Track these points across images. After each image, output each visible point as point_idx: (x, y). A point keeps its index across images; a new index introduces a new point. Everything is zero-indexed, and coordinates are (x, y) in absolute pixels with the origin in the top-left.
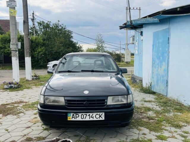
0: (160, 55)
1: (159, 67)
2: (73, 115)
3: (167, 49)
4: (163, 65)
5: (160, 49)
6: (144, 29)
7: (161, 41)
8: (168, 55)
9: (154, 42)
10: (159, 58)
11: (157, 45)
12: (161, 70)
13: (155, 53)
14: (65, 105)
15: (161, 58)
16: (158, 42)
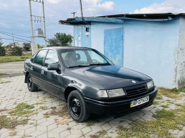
0: (113, 48)
1: (113, 59)
2: (134, 102)
3: (121, 44)
4: (117, 57)
5: (114, 44)
6: (91, 25)
7: (114, 37)
8: (123, 49)
9: (105, 37)
10: (112, 51)
11: (110, 40)
12: (115, 61)
13: (108, 48)
14: (126, 95)
15: (115, 51)
16: (110, 38)
